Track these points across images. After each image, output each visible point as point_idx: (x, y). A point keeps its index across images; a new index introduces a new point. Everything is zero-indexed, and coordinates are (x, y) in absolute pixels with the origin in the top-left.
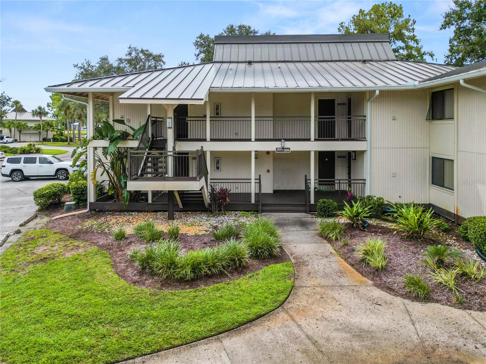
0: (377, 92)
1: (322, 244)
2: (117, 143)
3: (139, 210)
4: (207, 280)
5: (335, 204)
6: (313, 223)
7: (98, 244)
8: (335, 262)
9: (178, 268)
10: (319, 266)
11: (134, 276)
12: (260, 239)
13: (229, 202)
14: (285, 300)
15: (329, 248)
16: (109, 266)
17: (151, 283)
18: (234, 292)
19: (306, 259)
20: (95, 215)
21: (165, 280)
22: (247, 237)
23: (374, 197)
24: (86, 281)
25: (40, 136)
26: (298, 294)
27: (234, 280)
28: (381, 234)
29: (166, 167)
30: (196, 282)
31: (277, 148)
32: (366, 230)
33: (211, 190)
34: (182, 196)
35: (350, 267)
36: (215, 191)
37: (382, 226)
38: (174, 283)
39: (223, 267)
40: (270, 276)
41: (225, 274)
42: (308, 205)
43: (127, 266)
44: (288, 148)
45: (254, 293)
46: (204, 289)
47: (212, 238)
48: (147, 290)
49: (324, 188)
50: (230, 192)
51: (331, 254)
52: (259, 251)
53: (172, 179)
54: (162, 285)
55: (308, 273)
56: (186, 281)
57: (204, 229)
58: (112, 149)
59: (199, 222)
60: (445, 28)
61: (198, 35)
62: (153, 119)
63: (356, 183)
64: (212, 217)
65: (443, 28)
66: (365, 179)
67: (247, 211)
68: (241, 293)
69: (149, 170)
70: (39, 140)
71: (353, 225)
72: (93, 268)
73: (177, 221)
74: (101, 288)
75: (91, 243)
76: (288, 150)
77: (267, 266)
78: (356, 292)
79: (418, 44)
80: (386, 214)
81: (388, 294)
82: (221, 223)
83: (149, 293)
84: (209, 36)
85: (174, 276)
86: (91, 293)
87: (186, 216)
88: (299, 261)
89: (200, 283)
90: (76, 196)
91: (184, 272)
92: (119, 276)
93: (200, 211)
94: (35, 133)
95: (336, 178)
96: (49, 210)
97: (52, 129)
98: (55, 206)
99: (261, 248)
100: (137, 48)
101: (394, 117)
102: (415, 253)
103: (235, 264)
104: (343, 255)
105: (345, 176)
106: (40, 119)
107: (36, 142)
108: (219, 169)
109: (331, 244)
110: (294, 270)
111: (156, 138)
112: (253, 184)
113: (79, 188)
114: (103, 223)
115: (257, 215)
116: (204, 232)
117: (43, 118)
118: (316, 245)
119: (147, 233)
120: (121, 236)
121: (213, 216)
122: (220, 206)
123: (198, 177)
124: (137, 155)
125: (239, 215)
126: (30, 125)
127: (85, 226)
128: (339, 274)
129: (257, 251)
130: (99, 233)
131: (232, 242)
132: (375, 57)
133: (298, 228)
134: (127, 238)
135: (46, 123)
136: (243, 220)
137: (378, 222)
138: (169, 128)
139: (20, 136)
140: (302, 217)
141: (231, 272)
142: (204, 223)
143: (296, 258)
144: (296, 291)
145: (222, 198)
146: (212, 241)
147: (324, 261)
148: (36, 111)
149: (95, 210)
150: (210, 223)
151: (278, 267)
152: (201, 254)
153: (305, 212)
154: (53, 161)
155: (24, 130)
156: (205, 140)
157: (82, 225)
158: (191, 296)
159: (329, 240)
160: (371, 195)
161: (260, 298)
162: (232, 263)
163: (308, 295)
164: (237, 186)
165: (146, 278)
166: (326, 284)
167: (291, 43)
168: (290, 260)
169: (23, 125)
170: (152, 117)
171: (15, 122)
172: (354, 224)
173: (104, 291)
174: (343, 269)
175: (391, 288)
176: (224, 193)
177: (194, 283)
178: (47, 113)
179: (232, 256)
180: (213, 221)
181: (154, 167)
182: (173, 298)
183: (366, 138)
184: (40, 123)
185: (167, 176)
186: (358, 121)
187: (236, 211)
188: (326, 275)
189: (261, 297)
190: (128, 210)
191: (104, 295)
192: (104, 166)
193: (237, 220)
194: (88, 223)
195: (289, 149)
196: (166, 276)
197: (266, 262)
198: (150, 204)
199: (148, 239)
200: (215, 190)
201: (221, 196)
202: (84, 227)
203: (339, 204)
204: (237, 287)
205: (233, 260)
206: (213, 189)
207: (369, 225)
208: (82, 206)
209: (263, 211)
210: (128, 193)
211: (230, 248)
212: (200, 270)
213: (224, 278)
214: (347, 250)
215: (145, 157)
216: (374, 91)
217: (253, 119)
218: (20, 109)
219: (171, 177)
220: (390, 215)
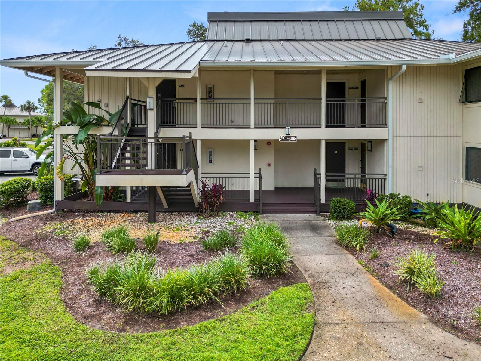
0: (404, 67)
1: (343, 255)
2: (89, 130)
3: (116, 210)
4: (191, 313)
5: (353, 204)
6: (327, 227)
7: (53, 255)
8: (366, 282)
9: (151, 296)
10: (345, 290)
11: (88, 306)
12: (264, 251)
13: (223, 201)
14: (307, 349)
15: (352, 261)
16: (56, 291)
17: (111, 318)
18: (229, 335)
19: (326, 278)
20: (61, 217)
21: (131, 313)
22: (247, 246)
23: (398, 194)
24: (16, 316)
25: (29, 132)
26: (323, 337)
27: (230, 313)
28: (415, 242)
29: (146, 159)
30: (175, 317)
31: (280, 137)
32: (396, 236)
33: (202, 186)
34: (167, 193)
35: (388, 291)
36: (207, 188)
37: (412, 232)
38: (144, 318)
39: (215, 293)
40: (280, 306)
41: (217, 303)
42: (318, 205)
43: (82, 290)
44: (294, 137)
45: (259, 337)
46: (186, 330)
47: (202, 248)
48: (101, 333)
49: (332, 185)
50: (224, 189)
51: (357, 270)
52: (264, 268)
53: (153, 172)
54: (125, 322)
55: (332, 300)
56: (162, 315)
57: (191, 235)
58: (82, 137)
59: (186, 226)
60: (460, 10)
61: (192, 24)
62: (133, 101)
63: (371, 178)
64: (202, 219)
65: (458, 10)
66: (385, 173)
67: (245, 212)
68: (241, 337)
69: (127, 162)
70: (28, 136)
71: (378, 230)
72: (32, 294)
73: (159, 224)
74: (33, 329)
75: (43, 255)
76: (294, 139)
77: (275, 289)
78: (408, 334)
79: (427, 30)
80: (415, 216)
81: (455, 337)
82: (214, 227)
83: (103, 338)
84: (203, 26)
85: (144, 307)
86: (16, 338)
87: (171, 218)
88: (317, 281)
89: (181, 319)
90: (44, 194)
91: (158, 302)
92: (67, 306)
93: (188, 211)
94: (24, 129)
95: (347, 172)
96: (9, 210)
97: (41, 125)
98: (17, 205)
99: (266, 264)
100: (127, 38)
101: (420, 99)
102: (471, 270)
103: (232, 288)
104: (373, 271)
105: (358, 171)
106: (28, 114)
107: (25, 138)
108: (211, 162)
109: (354, 256)
110: (312, 295)
111: (138, 124)
112: (252, 180)
113: (46, 184)
114: (68, 227)
115: (257, 216)
116: (192, 239)
117: (32, 113)
118: (336, 257)
119: (116, 242)
120: (84, 245)
121: (204, 218)
122: (212, 205)
123: (185, 170)
124: (110, 142)
125: (235, 216)
126: (19, 120)
127: (45, 230)
128: (376, 303)
129: (261, 268)
130: (59, 240)
131: (227, 256)
132: (390, 36)
133: (309, 233)
134: (91, 248)
135: (35, 119)
136: (240, 223)
137: (405, 226)
138: (150, 109)
139: (8, 132)
140: (312, 219)
141: (225, 300)
142: (193, 226)
143: (313, 276)
144: (320, 331)
145: (215, 196)
146: (201, 251)
147: (350, 281)
148: (25, 106)
149: (63, 210)
150: (199, 227)
151: (290, 291)
152: (183, 276)
153: (315, 212)
154: (29, 155)
155: (13, 125)
156: (194, 126)
157: (42, 229)
158: (165, 343)
159: (352, 251)
160: (395, 193)
161: (269, 347)
162: (227, 287)
163: (339, 339)
164: (233, 182)
165: (104, 310)
166: (362, 319)
167: (294, 21)
168: (305, 281)
169: (12, 121)
170: (132, 99)
171: (3, 117)
172: (379, 228)
173: (36, 335)
174: (379, 294)
175: (457, 327)
176: (217, 190)
177: (172, 318)
178: (36, 108)
179: (227, 276)
180: (204, 224)
181: (134, 158)
182: (137, 346)
183: (387, 125)
184: (29, 118)
185: (146, 168)
186: (378, 104)
187: (232, 211)
188: (358, 305)
189: (270, 344)
190: (103, 211)
191: (34, 342)
192: (76, 158)
193: (233, 223)
194: (50, 226)
195: (296, 138)
196: (132, 307)
197: (274, 283)
198: (129, 203)
199: (117, 249)
200: (207, 186)
201: (213, 194)
202: (44, 232)
203: (356, 203)
204: (235, 326)
205: (228, 282)
206: (204, 186)
207: (398, 229)
208: (49, 205)
209: (264, 212)
210: (102, 190)
211: (225, 265)
212: (182, 298)
213: (216, 309)
214: (379, 264)
215: (122, 144)
216: (400, 66)
217: (252, 101)
218: (9, 104)
219: (152, 170)
220: (420, 218)
